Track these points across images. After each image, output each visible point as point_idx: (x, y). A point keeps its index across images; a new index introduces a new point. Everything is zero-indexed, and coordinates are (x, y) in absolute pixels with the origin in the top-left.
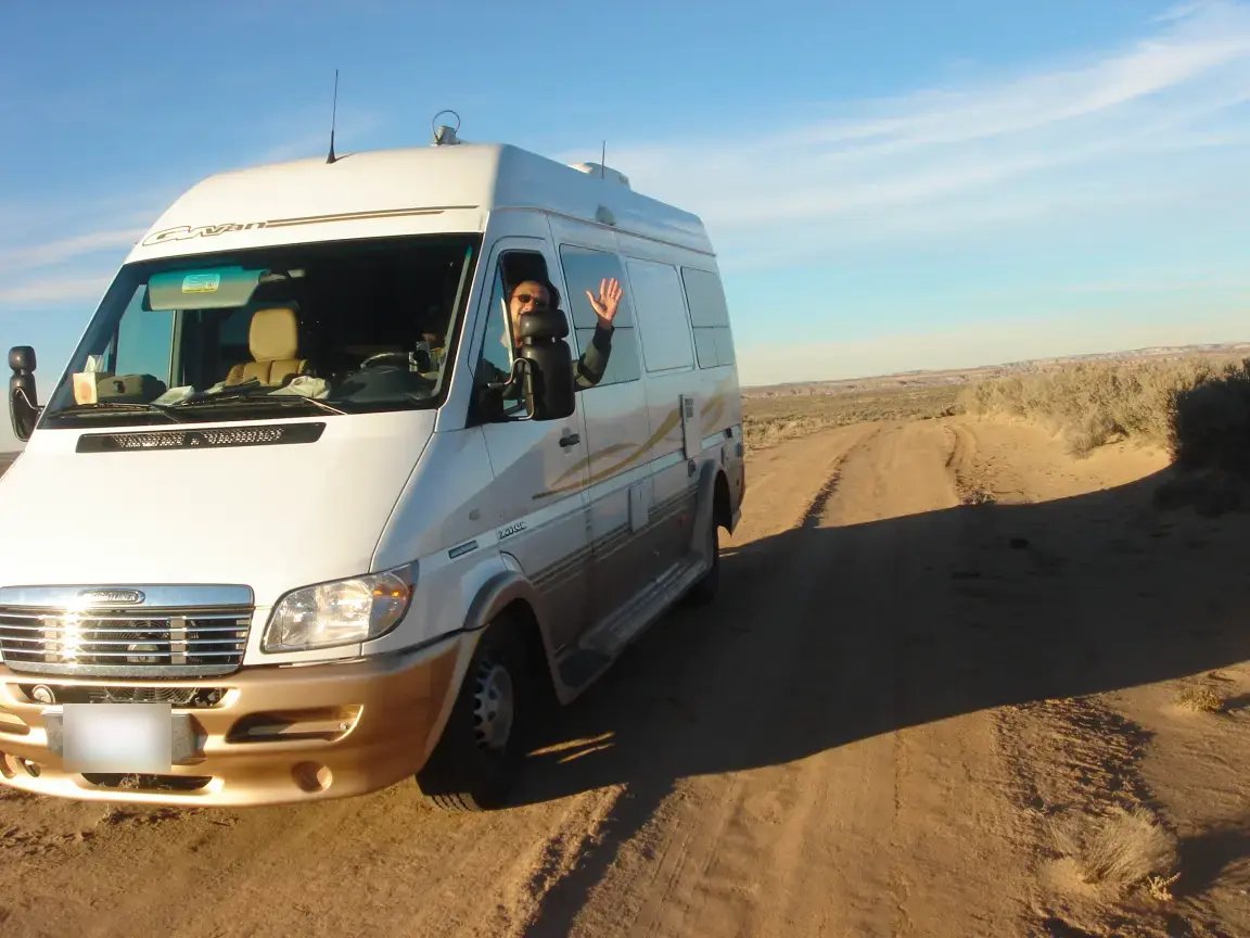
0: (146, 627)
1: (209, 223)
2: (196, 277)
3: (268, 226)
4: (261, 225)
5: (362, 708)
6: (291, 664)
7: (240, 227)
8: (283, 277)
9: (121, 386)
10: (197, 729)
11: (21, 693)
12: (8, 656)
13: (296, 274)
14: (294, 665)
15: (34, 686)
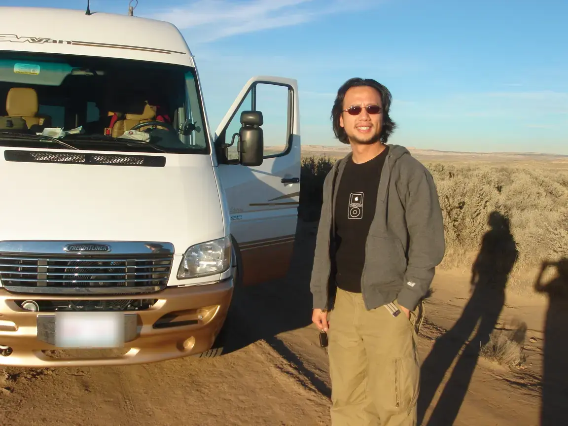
0: (99, 266)
1: (33, 36)
2: (23, 65)
3: (73, 44)
4: (69, 43)
5: (219, 307)
6: (184, 285)
7: (55, 41)
8: (91, 74)
9: (10, 123)
10: (139, 322)
11: (16, 305)
12: (4, 283)
13: (100, 73)
14: (186, 286)
15: (23, 301)
